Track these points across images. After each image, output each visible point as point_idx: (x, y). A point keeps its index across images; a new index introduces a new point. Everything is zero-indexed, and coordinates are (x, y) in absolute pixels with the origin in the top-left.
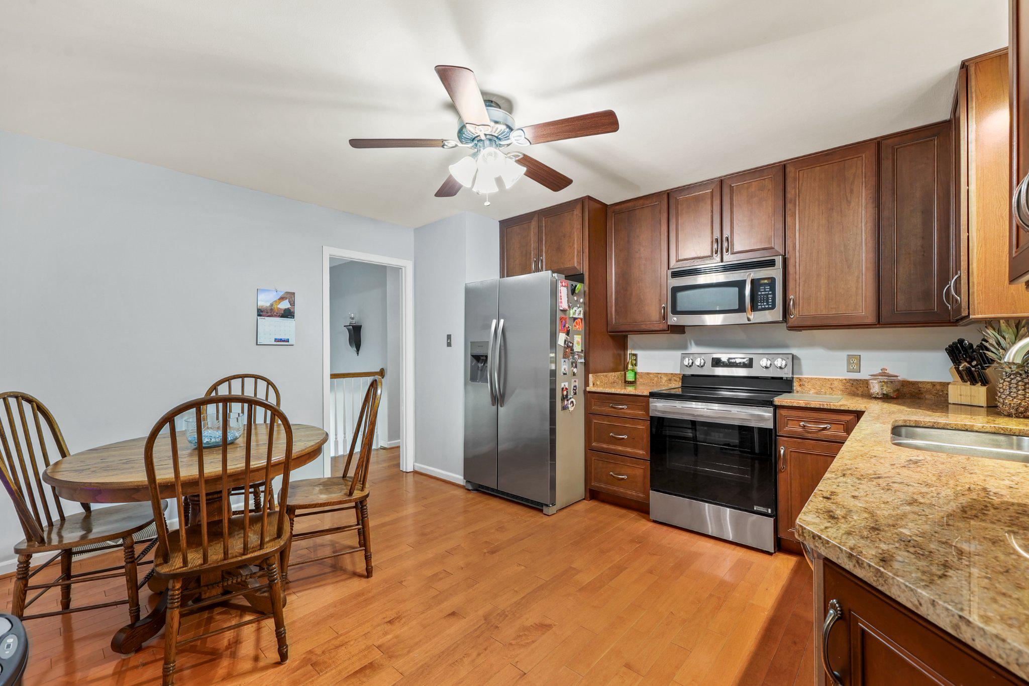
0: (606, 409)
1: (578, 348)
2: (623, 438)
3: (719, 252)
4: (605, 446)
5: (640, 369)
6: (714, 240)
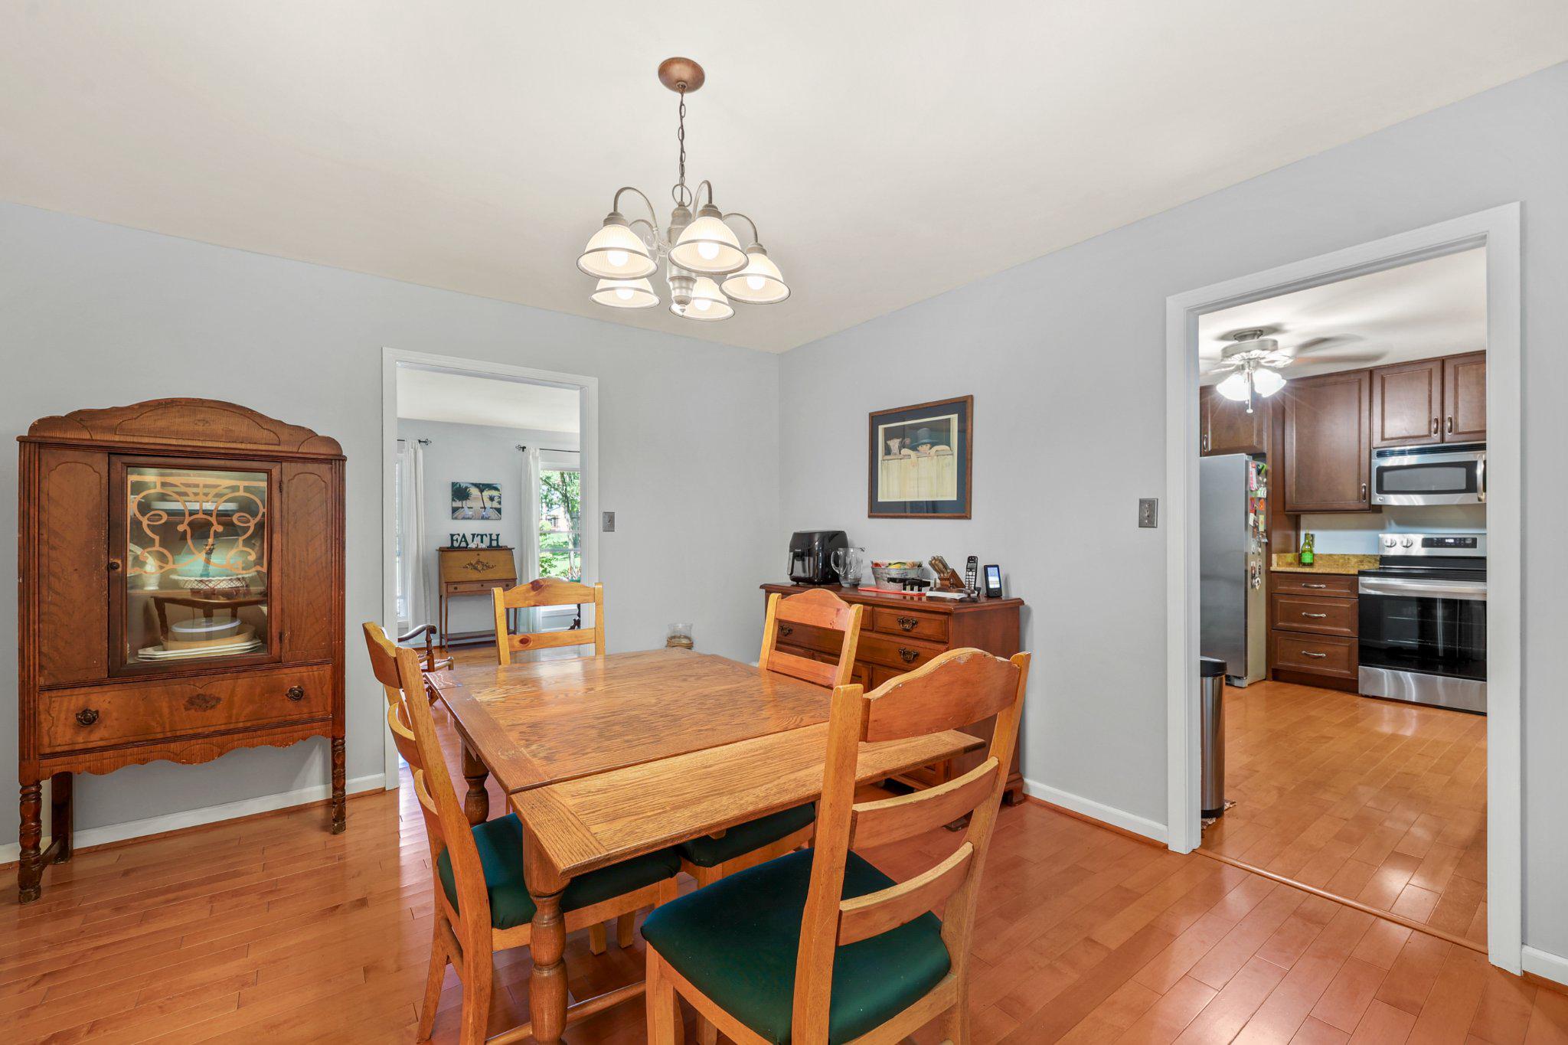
0: (1295, 589)
1: (1262, 528)
2: (1321, 617)
3: (1439, 433)
4: (1295, 625)
5: (1317, 550)
6: (1433, 420)
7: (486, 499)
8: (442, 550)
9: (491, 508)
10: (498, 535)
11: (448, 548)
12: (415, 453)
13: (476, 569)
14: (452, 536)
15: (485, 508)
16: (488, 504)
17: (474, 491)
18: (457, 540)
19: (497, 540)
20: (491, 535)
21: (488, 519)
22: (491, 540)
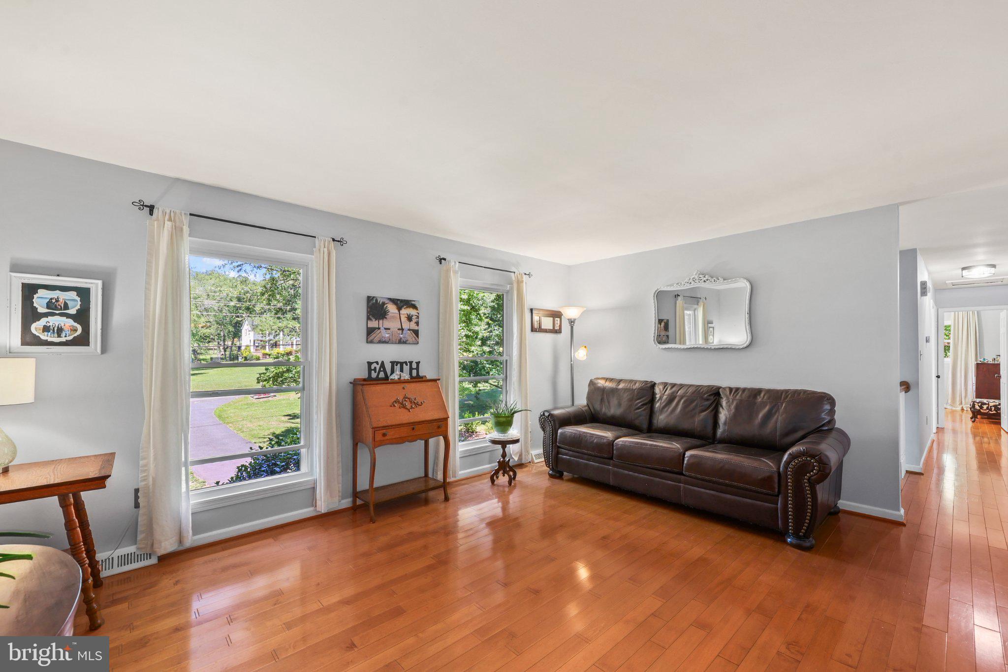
7: (404, 319)
8: (357, 384)
9: (409, 330)
10: (418, 363)
11: (364, 380)
12: (329, 254)
13: (404, 407)
14: (370, 364)
15: (402, 329)
16: (406, 325)
17: (392, 308)
18: (375, 369)
19: (417, 369)
20: (411, 363)
21: (405, 343)
22: (411, 369)
